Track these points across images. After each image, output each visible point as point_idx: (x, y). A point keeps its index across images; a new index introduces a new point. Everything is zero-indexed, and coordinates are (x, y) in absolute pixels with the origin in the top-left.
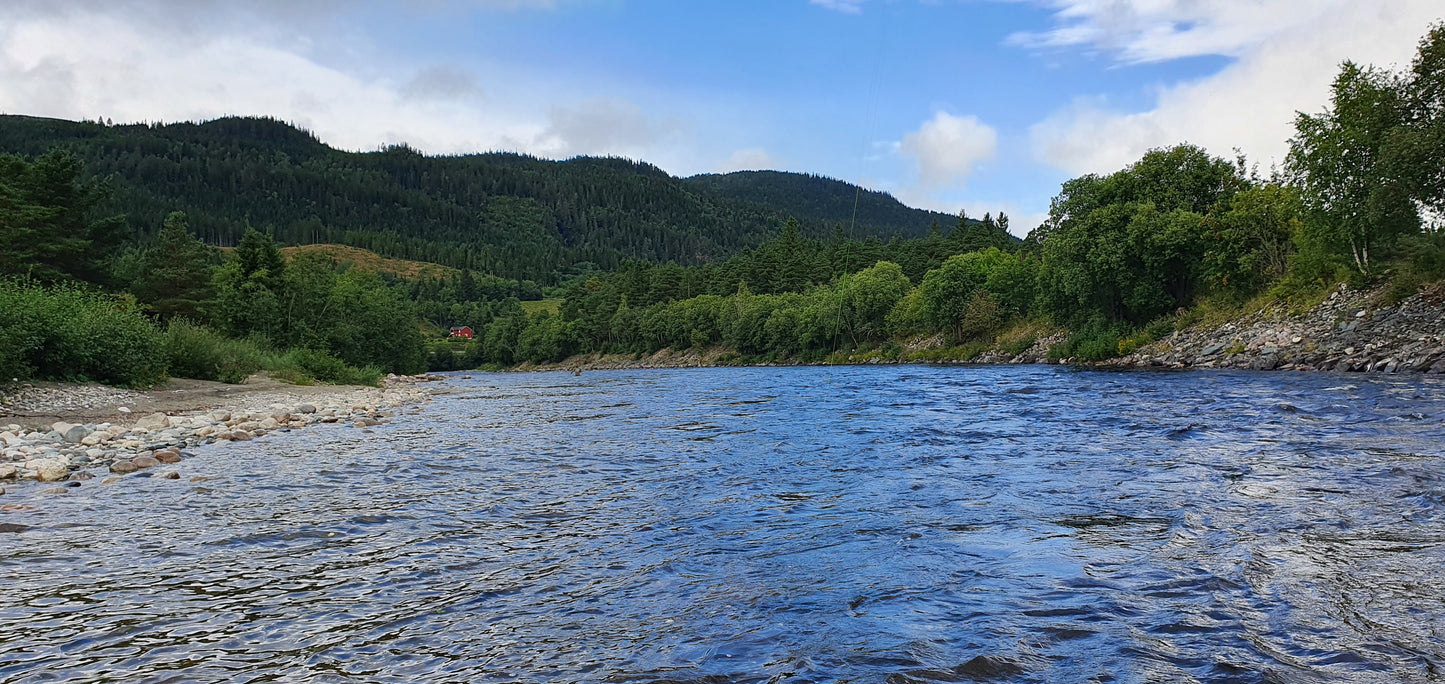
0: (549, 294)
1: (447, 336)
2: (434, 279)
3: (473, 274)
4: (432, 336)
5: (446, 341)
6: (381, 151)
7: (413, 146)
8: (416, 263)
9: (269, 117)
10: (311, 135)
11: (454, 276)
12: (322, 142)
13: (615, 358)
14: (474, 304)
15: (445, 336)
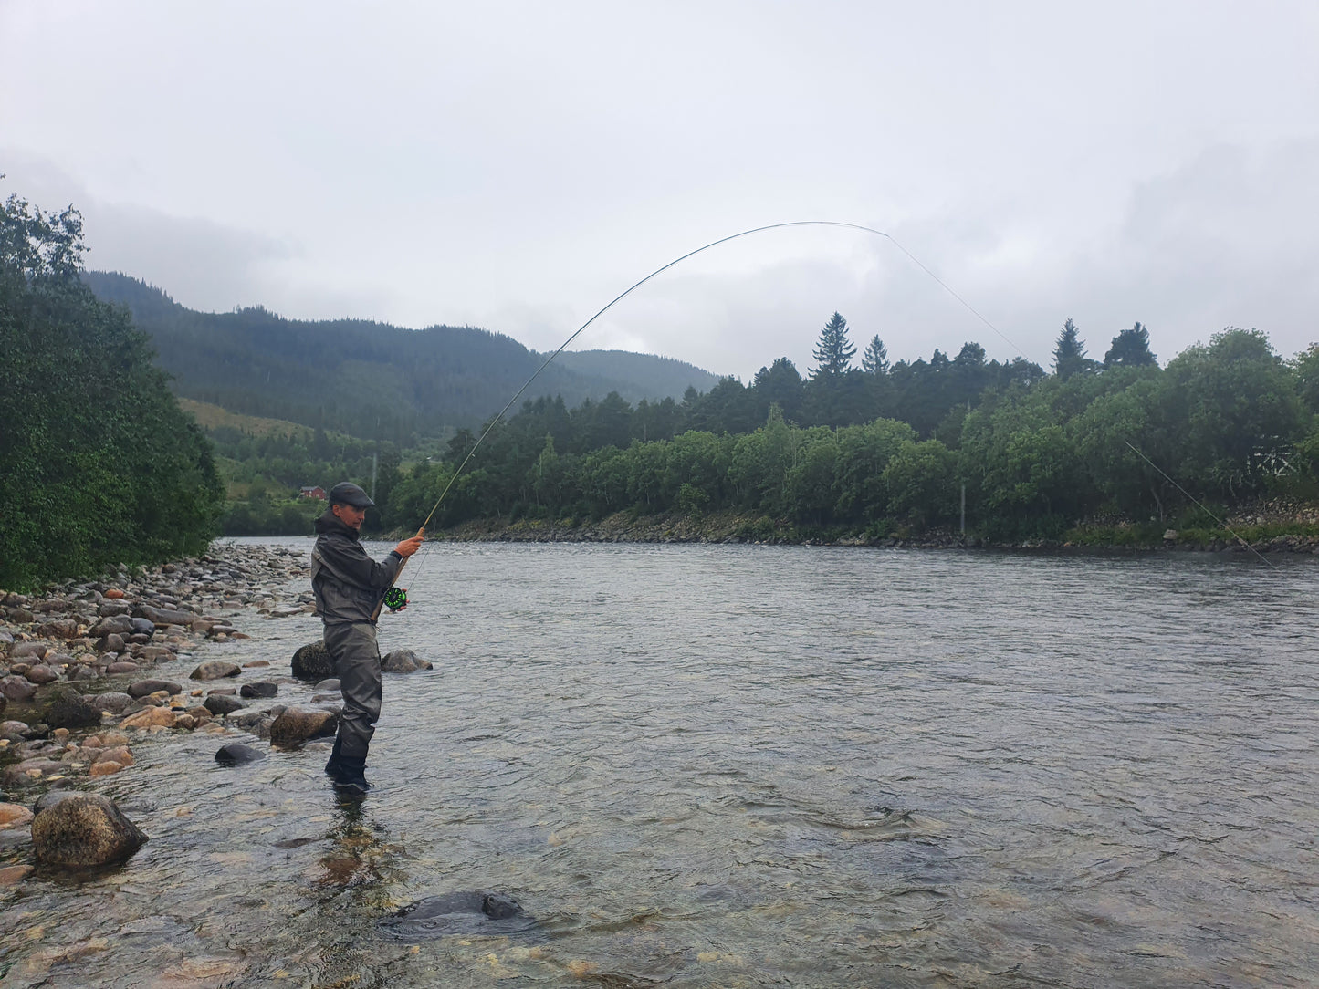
0: (408, 457)
1: (297, 496)
2: (285, 436)
3: (327, 432)
4: (280, 496)
5: (294, 502)
6: (236, 312)
7: (268, 308)
8: (266, 420)
9: (119, 273)
10: (163, 293)
11: (306, 433)
12: (175, 302)
13: (535, 524)
14: (328, 464)
15: (294, 496)
